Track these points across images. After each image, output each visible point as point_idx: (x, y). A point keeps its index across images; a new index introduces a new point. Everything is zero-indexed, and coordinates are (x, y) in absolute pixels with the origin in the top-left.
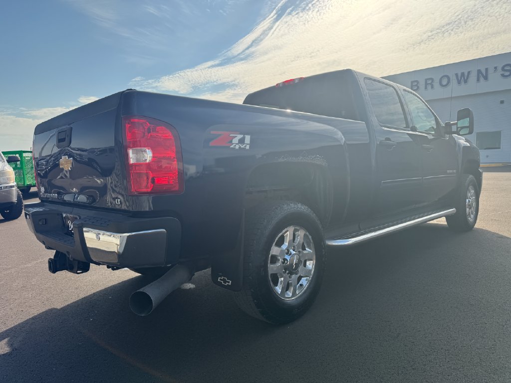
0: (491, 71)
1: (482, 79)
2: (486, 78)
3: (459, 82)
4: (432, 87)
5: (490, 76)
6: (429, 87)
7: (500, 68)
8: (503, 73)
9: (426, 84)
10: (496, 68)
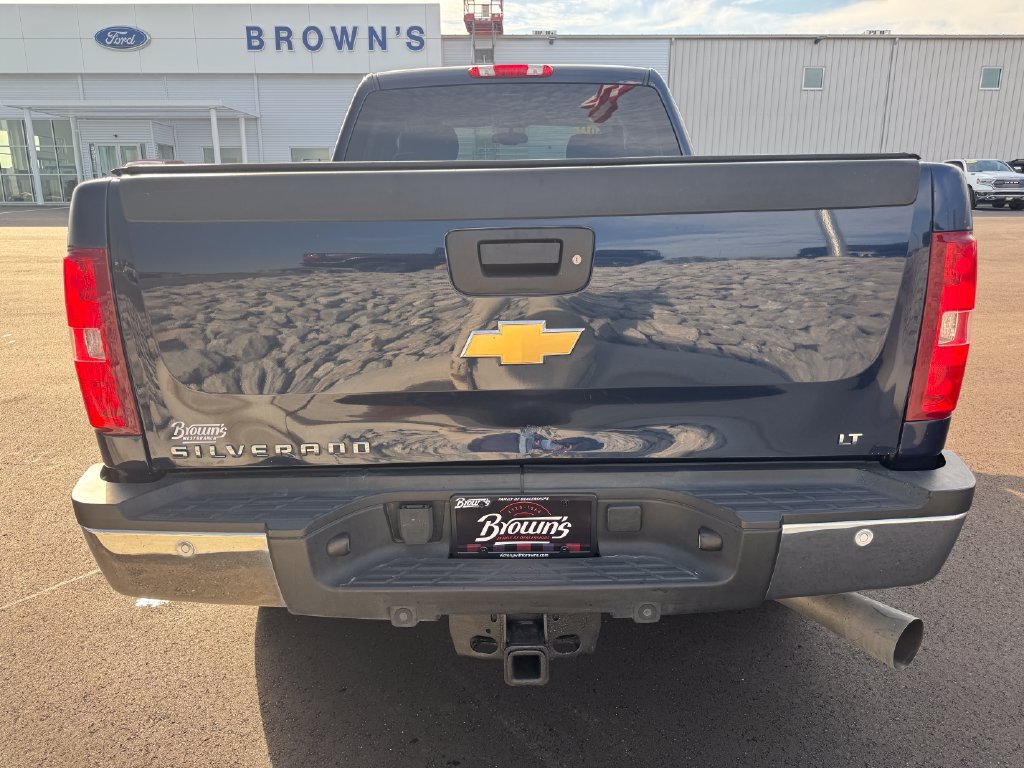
0: (391, 33)
1: (376, 45)
2: (383, 45)
3: (339, 46)
4: (290, 47)
5: (389, 43)
6: (284, 45)
7: (404, 31)
8: (409, 40)
9: (279, 40)
10: (398, 29)
